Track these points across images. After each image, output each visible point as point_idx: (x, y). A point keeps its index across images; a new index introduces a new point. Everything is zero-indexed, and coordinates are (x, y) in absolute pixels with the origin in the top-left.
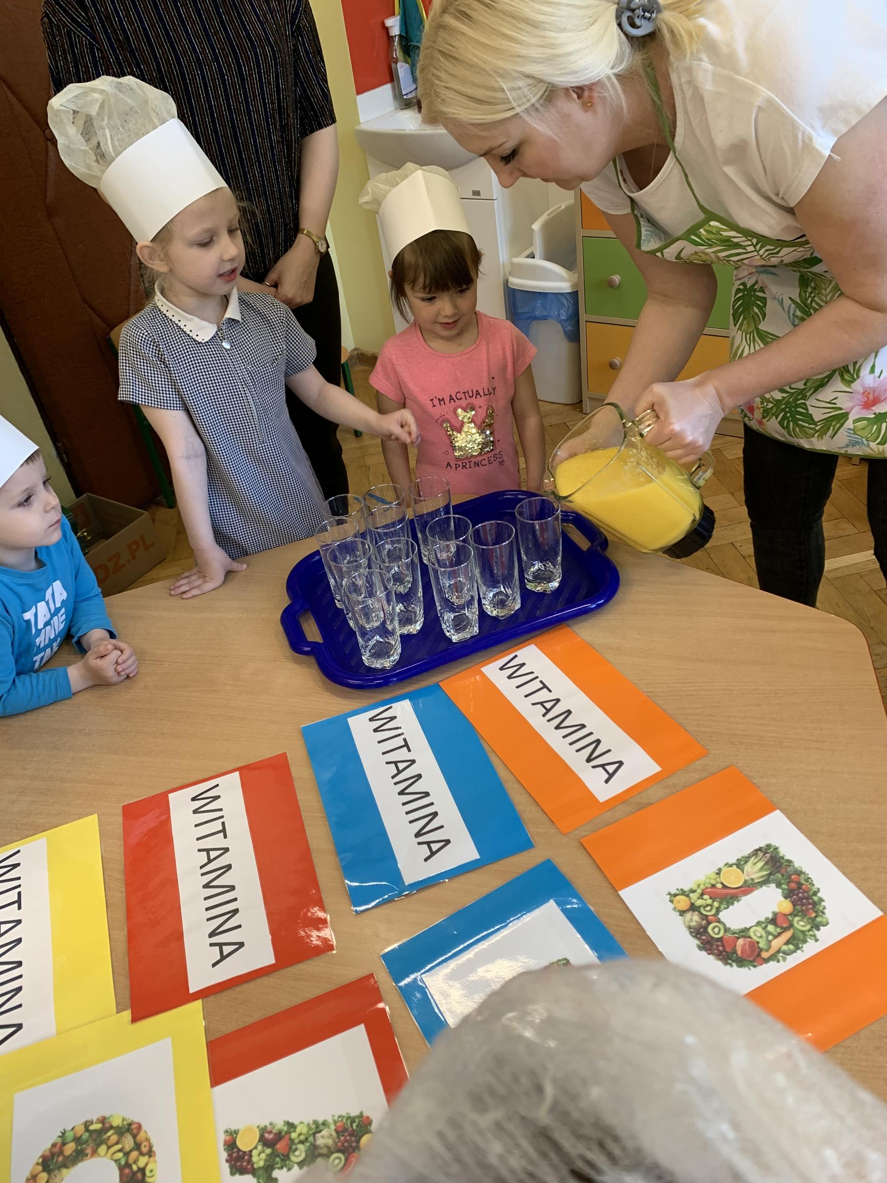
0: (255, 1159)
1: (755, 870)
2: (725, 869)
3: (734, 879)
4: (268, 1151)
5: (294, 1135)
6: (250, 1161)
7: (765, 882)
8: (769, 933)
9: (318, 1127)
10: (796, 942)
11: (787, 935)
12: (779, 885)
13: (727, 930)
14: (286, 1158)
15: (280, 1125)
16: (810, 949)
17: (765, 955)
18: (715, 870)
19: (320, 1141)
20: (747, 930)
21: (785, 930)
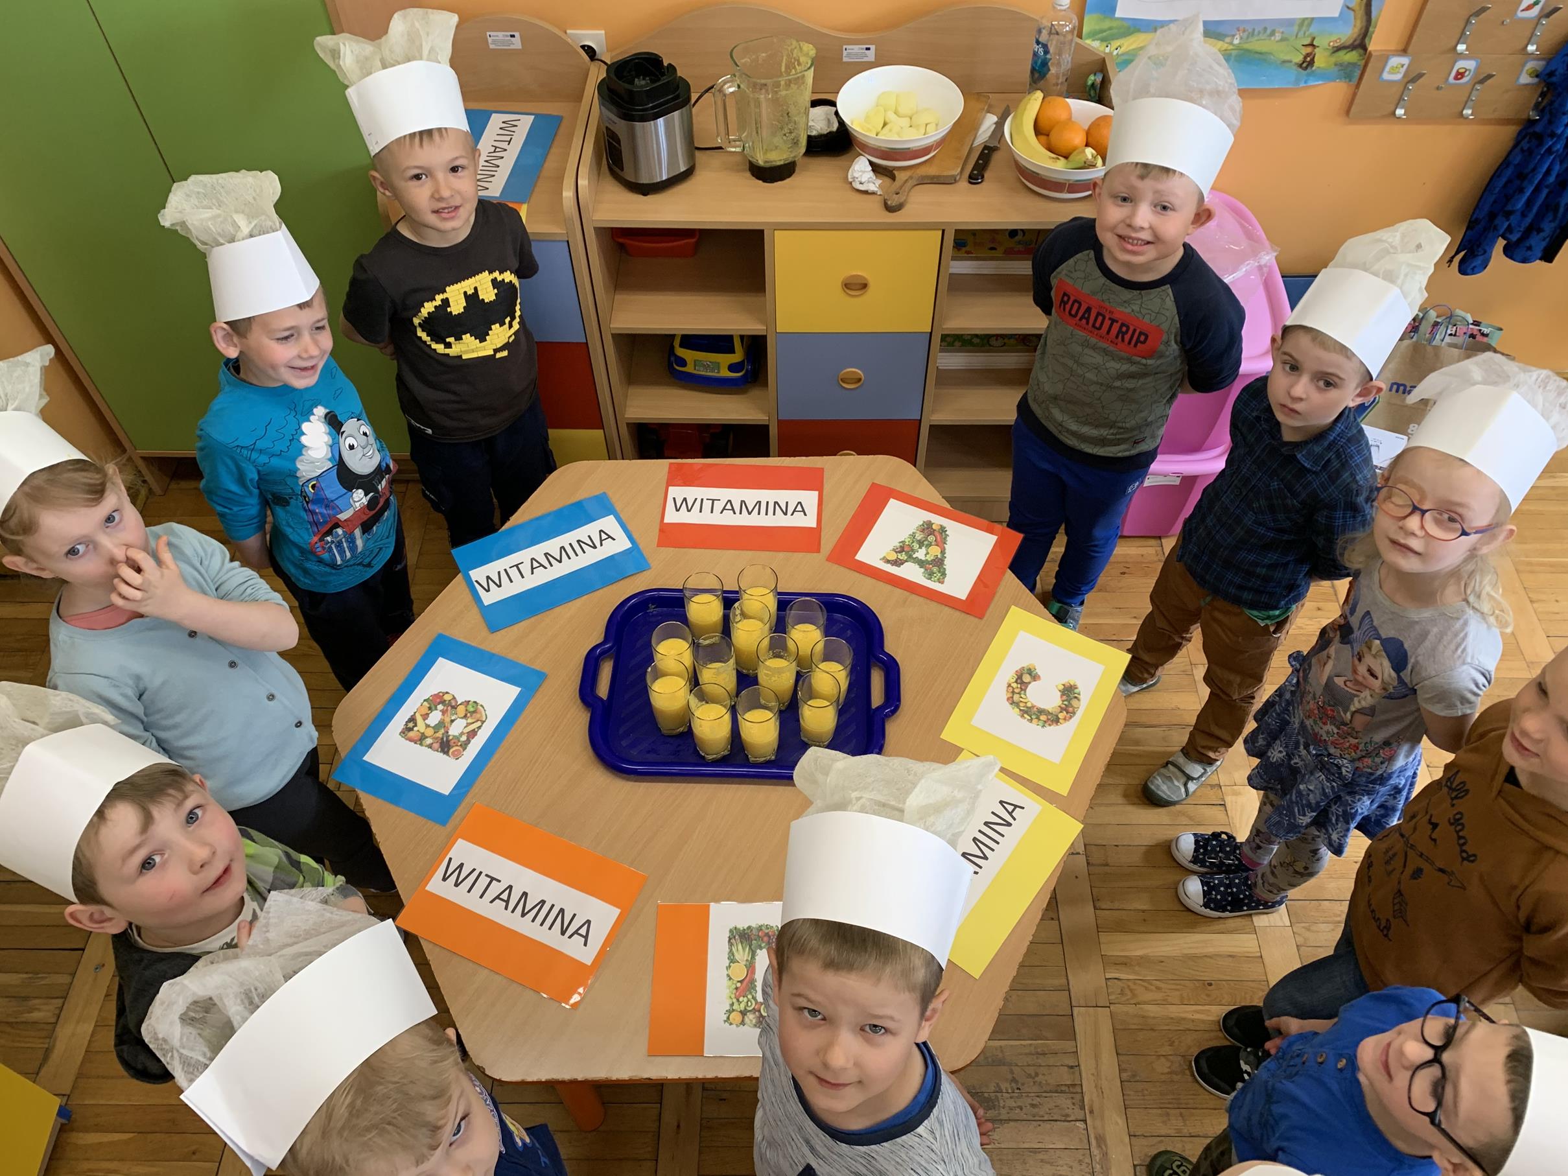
0: (901, 558)
4: (903, 553)
5: (907, 544)
6: (899, 560)
9: (913, 535)
14: (912, 551)
15: (898, 545)
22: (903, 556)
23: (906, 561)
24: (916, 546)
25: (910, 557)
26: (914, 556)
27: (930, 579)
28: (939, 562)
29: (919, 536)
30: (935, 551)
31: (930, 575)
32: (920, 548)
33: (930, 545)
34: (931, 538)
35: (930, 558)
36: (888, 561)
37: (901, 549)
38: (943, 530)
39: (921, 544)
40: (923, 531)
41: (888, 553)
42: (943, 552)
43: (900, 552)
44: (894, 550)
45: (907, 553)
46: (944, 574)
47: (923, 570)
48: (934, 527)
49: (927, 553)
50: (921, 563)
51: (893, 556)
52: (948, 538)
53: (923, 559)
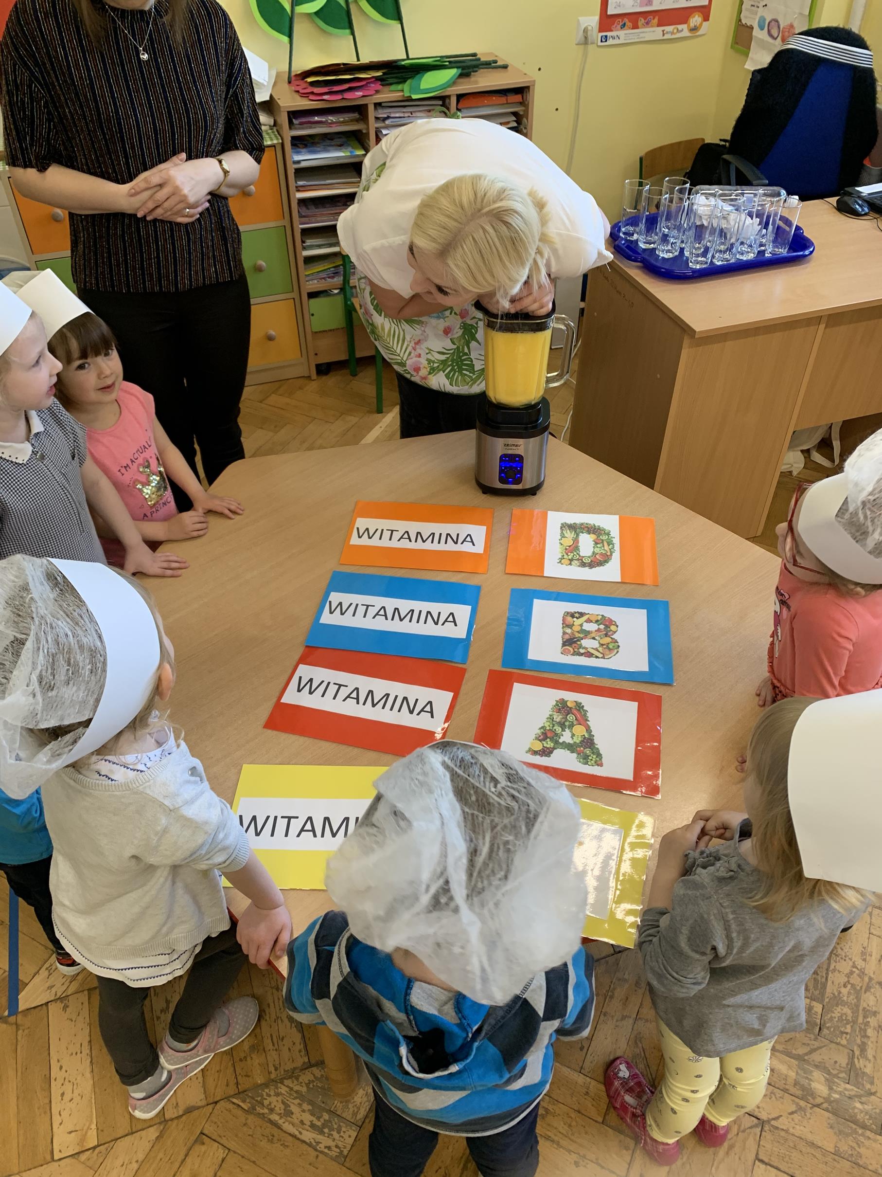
0: (548, 746)
1: (570, 535)
2: (561, 542)
3: (568, 542)
4: (548, 740)
5: (548, 728)
6: (548, 748)
7: (578, 535)
8: (600, 547)
9: (551, 718)
10: (610, 543)
11: (605, 543)
12: (583, 533)
13: (589, 557)
14: (556, 735)
15: (539, 732)
16: (616, 541)
17: (609, 554)
18: (559, 544)
19: (558, 720)
20: (594, 552)
21: (603, 542)
22: (549, 744)
23: (554, 748)
24: (558, 729)
25: (557, 742)
26: (561, 741)
27: (586, 763)
28: (589, 742)
29: (558, 718)
30: (579, 730)
31: (585, 759)
32: (563, 730)
33: (571, 726)
34: (571, 718)
35: (577, 740)
36: (535, 753)
37: (545, 735)
38: (579, 706)
39: (562, 725)
40: (559, 711)
41: (532, 744)
42: (588, 730)
43: (545, 739)
44: (537, 739)
45: (552, 739)
46: (599, 755)
47: (575, 755)
48: (569, 704)
49: (573, 735)
50: (571, 747)
51: (538, 746)
52: (588, 714)
53: (572, 742)
